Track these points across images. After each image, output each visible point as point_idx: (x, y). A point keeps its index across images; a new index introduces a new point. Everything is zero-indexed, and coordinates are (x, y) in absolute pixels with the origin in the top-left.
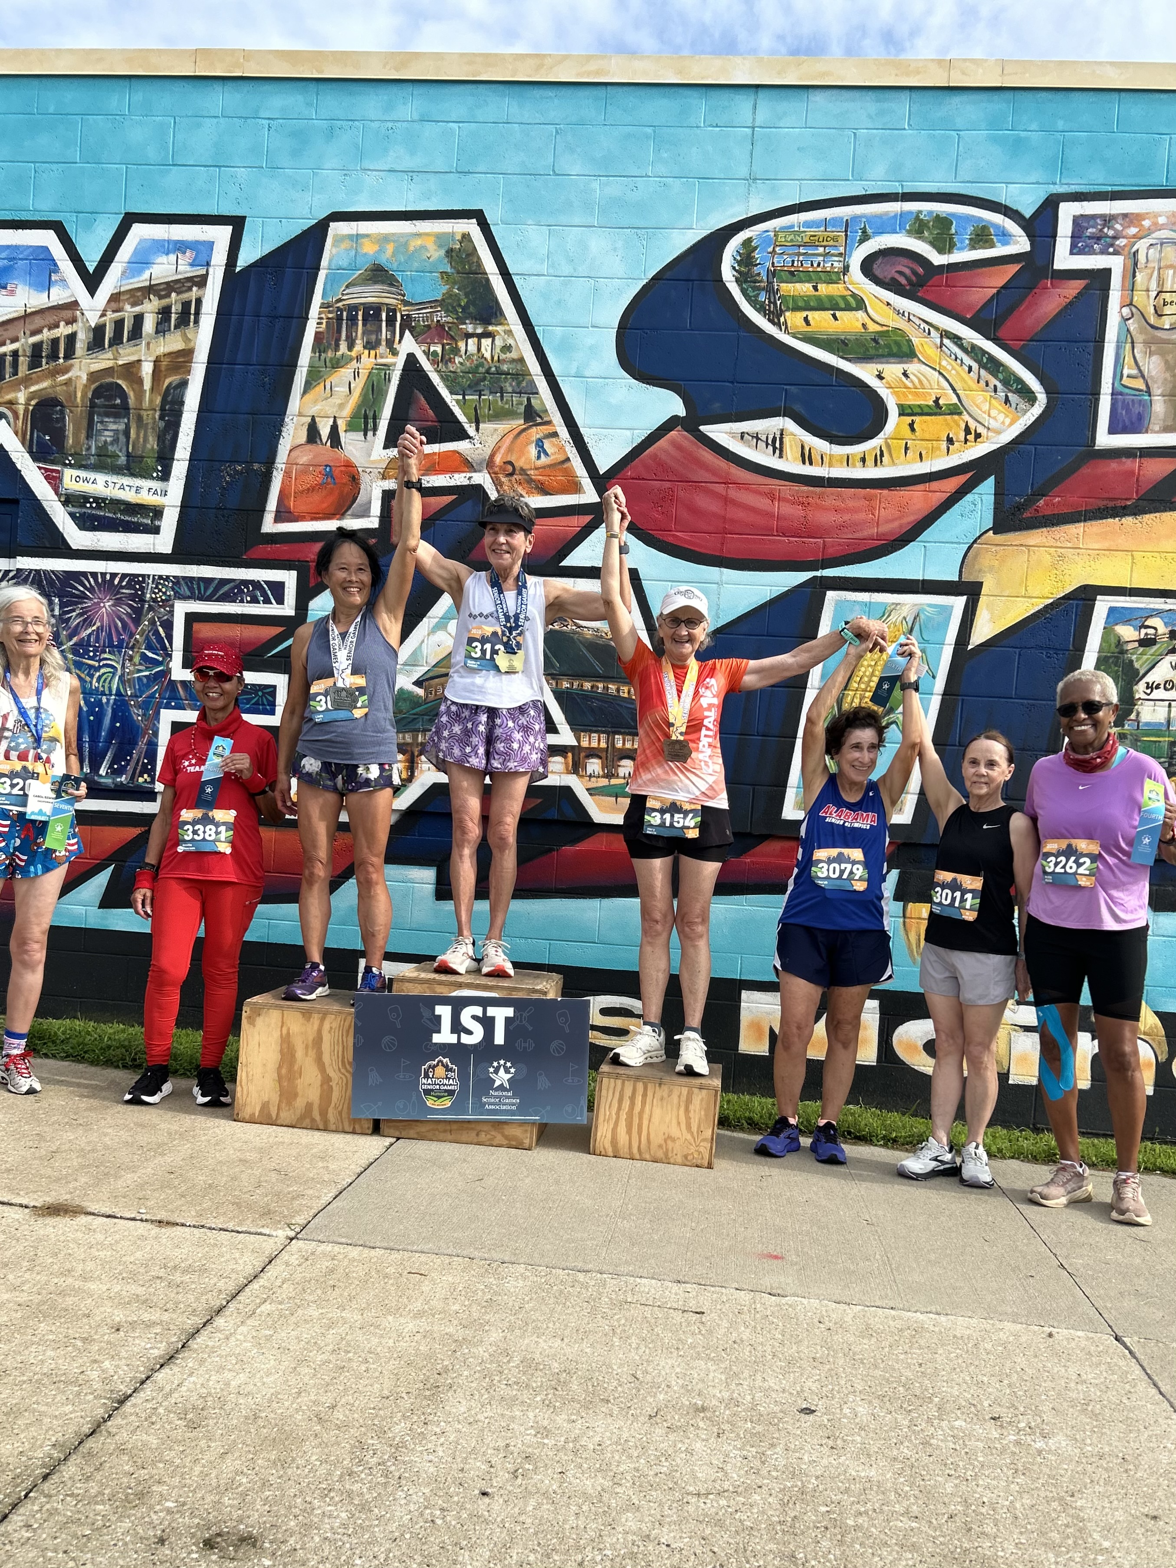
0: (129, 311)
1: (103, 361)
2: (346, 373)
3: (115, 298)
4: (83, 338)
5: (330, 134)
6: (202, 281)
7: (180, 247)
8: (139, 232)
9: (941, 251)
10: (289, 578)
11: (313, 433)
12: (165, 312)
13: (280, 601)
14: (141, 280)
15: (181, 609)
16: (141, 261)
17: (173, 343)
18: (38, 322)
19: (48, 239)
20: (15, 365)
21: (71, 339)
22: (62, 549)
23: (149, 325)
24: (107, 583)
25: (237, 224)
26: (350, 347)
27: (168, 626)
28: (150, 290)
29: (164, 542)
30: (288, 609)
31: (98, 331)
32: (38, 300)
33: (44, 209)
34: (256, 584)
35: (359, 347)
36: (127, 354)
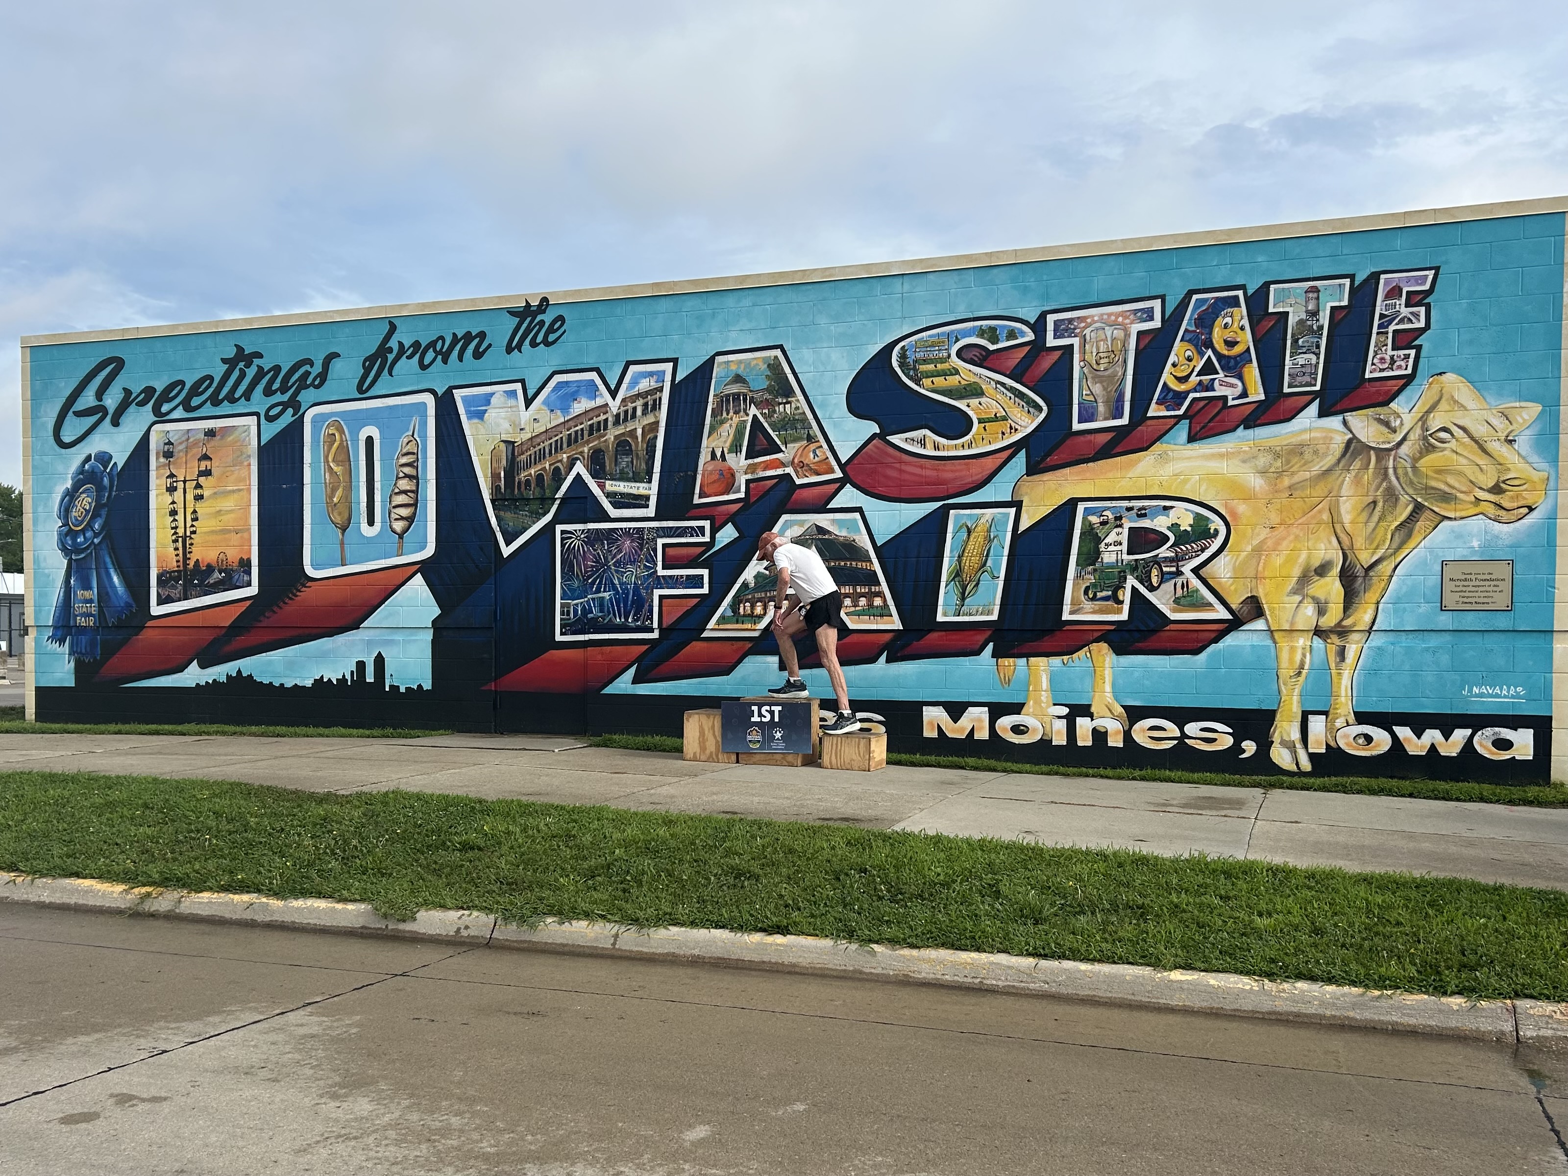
0: (630, 406)
1: (620, 430)
2: (727, 425)
3: (624, 400)
4: (611, 420)
5: (713, 316)
6: (661, 389)
7: (651, 374)
8: (633, 369)
9: (993, 344)
10: (707, 524)
11: (713, 455)
12: (646, 405)
13: (703, 535)
14: (635, 391)
15: (660, 542)
16: (634, 382)
17: (650, 419)
18: (591, 414)
19: (594, 376)
20: (582, 435)
21: (606, 420)
22: (608, 519)
23: (639, 412)
24: (627, 532)
25: (675, 361)
26: (728, 414)
27: (655, 550)
28: (639, 395)
29: (651, 512)
30: (707, 539)
31: (618, 416)
32: (591, 404)
33: (591, 362)
34: (692, 528)
35: (731, 413)
36: (630, 426)
